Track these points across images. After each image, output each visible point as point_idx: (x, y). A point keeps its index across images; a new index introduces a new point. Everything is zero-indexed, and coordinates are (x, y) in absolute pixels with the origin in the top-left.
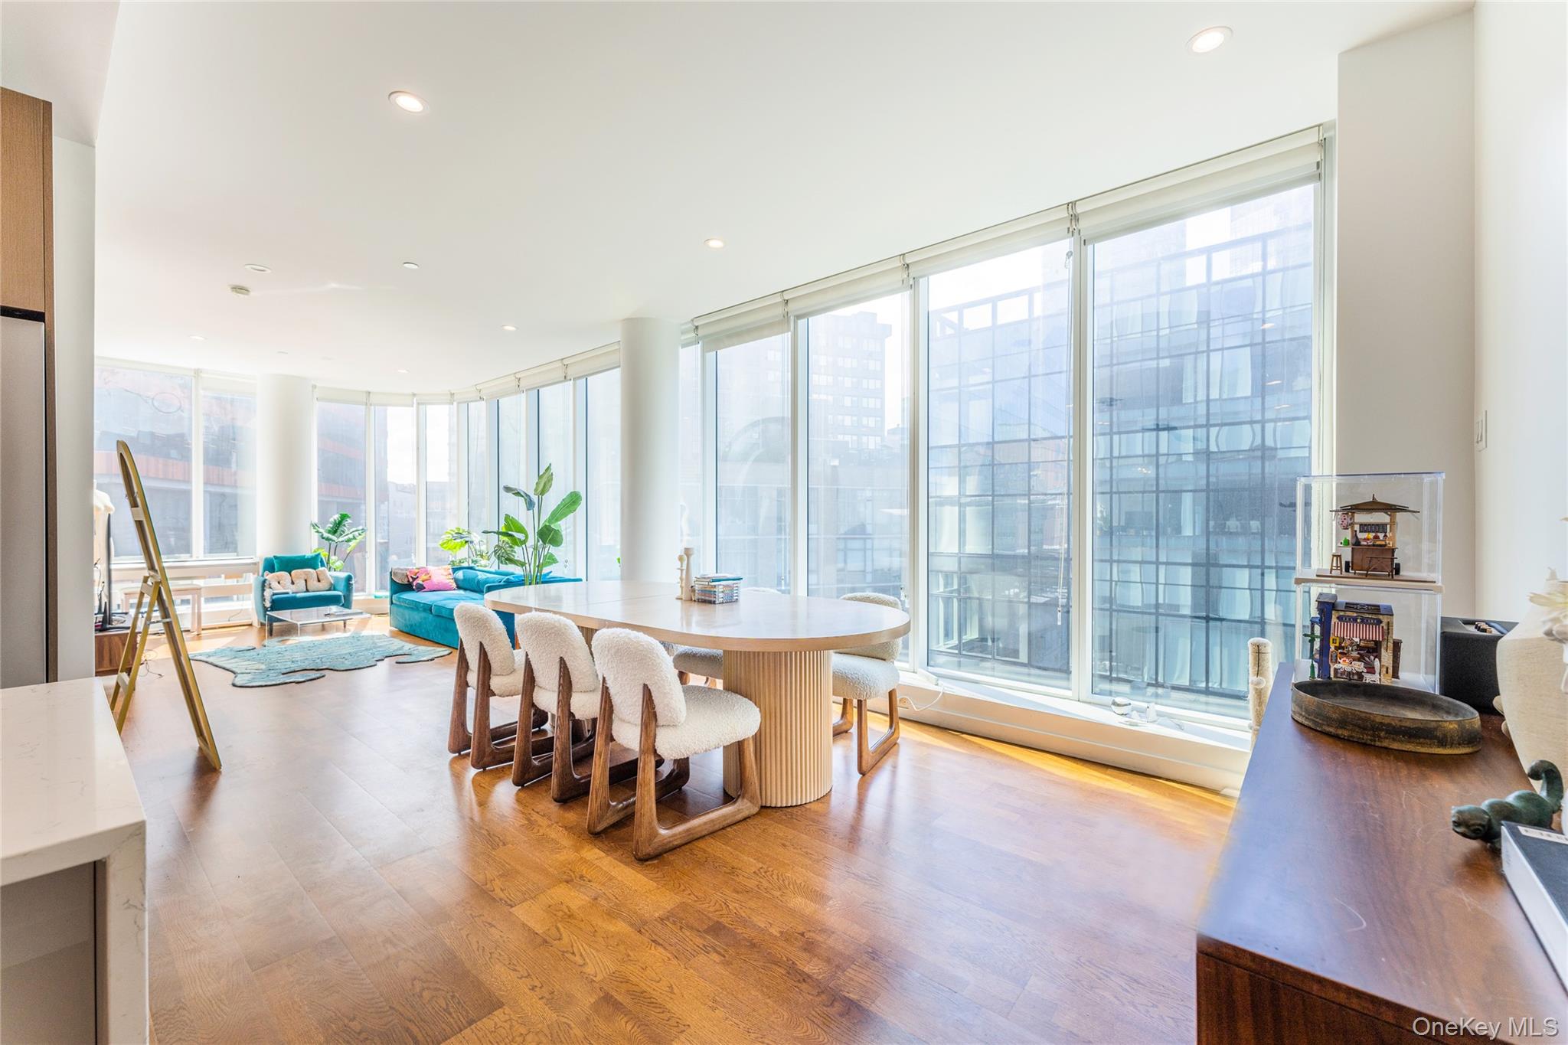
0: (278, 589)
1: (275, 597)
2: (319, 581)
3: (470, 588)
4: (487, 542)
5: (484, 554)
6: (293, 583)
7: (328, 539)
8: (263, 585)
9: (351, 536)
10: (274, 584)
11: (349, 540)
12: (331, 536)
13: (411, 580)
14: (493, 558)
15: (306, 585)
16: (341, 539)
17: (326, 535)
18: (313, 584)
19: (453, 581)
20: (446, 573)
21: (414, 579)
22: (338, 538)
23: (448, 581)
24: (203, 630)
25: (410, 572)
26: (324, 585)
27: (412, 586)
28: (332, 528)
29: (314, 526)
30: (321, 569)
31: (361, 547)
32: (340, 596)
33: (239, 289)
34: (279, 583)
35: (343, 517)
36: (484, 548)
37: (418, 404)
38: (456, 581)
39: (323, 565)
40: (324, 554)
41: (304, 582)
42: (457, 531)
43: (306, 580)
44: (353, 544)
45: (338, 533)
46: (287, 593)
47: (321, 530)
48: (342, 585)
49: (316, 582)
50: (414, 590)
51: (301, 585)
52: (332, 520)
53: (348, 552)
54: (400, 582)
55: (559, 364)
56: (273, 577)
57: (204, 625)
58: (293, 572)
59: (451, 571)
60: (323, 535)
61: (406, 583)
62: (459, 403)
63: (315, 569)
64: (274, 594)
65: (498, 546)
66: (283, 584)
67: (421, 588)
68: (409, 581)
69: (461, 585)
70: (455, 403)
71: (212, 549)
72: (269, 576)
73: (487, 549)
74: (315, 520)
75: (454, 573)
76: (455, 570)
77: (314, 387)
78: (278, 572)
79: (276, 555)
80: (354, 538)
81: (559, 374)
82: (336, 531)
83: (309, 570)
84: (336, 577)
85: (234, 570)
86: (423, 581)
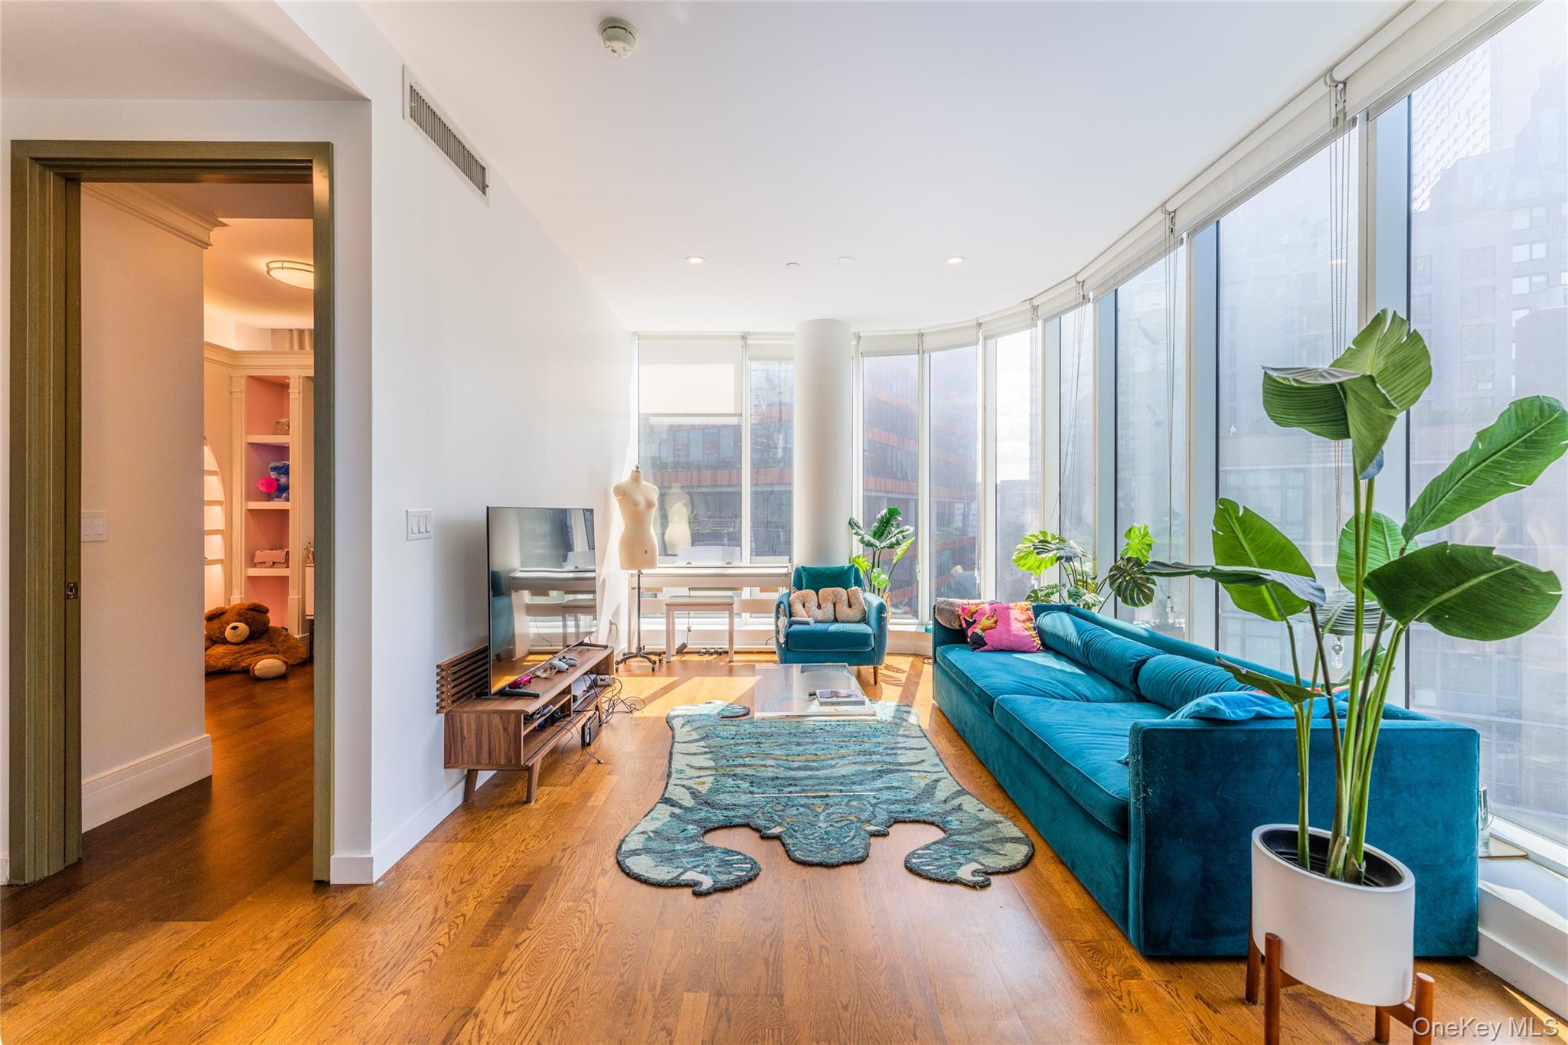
0: (800, 614)
1: (795, 627)
2: (850, 606)
3: (1068, 653)
4: (1094, 559)
5: (1089, 581)
6: (819, 607)
7: (869, 544)
8: (783, 608)
9: (894, 540)
10: (798, 608)
11: (891, 546)
12: (873, 540)
13: (964, 626)
14: (1107, 589)
15: (835, 611)
16: (883, 545)
17: (868, 538)
18: (844, 611)
19: (1033, 633)
20: (1023, 617)
21: (970, 624)
22: (881, 542)
23: (1027, 633)
24: (736, 653)
25: (963, 609)
26: (854, 613)
27: (966, 637)
28: (879, 528)
29: (852, 524)
30: (854, 588)
31: (912, 551)
32: (869, 635)
34: (804, 605)
35: (892, 514)
36: (1088, 567)
37: (986, 339)
38: (1041, 632)
39: (858, 582)
40: (863, 565)
41: (832, 606)
42: (1042, 538)
43: (834, 604)
44: (900, 551)
45: (883, 536)
46: (807, 623)
47: (862, 530)
48: (873, 618)
49: (845, 608)
50: (967, 643)
51: (828, 609)
52: (879, 516)
53: (894, 562)
54: (948, 626)
56: (797, 598)
57: (736, 647)
58: (820, 592)
59: (1031, 613)
60: (863, 538)
61: (958, 628)
62: (1045, 321)
63: (847, 589)
64: (794, 623)
65: (1116, 568)
67: (978, 644)
68: (961, 626)
69: (1050, 642)
70: (1040, 323)
71: (757, 552)
72: (796, 595)
73: (1094, 568)
74: (856, 515)
75: (1036, 617)
76: (1039, 610)
78: (804, 591)
79: (807, 566)
80: (898, 543)
81: (1324, 117)
82: (882, 534)
83: (840, 589)
84: (869, 604)
85: (766, 582)
86: (984, 630)
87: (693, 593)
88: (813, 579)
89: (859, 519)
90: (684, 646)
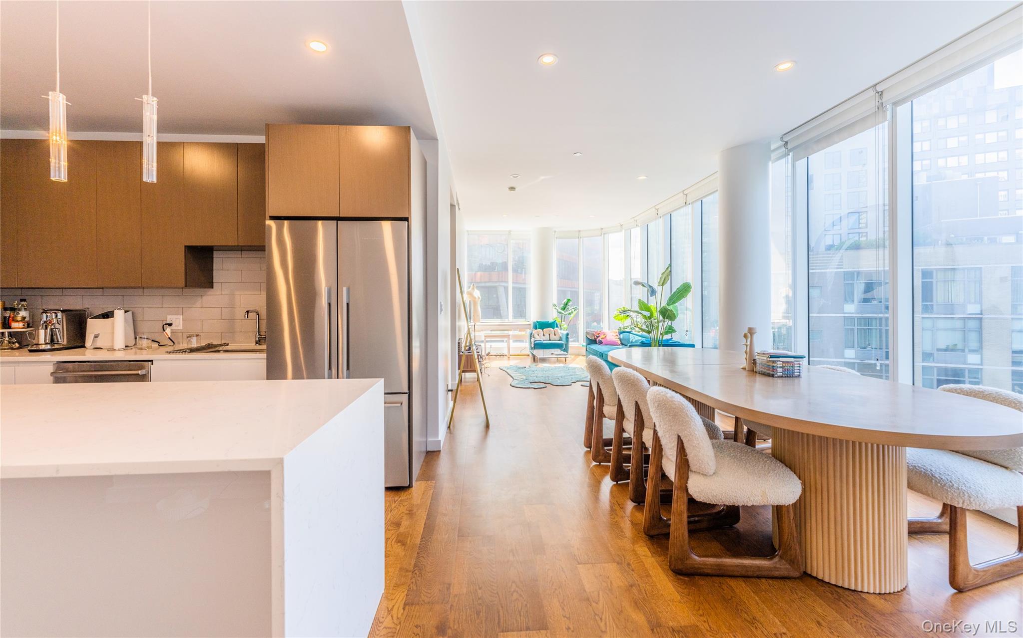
0: (538, 338)
1: (536, 342)
2: (555, 335)
3: (628, 345)
6: (544, 335)
7: (560, 313)
8: (531, 335)
9: (571, 311)
10: (536, 336)
11: (570, 314)
12: (562, 312)
13: (596, 338)
16: (566, 313)
17: (560, 310)
18: (552, 336)
19: (618, 340)
20: (615, 335)
21: (598, 337)
22: (565, 312)
23: (616, 340)
25: (596, 333)
26: (557, 337)
27: (596, 341)
28: (563, 307)
29: (555, 305)
30: (556, 329)
31: (577, 316)
32: (563, 344)
33: (512, 188)
34: (538, 335)
35: (568, 301)
37: (604, 234)
38: (620, 340)
39: (557, 327)
40: (558, 321)
41: (549, 336)
42: (623, 309)
43: (549, 334)
44: (572, 315)
45: (566, 310)
46: (541, 341)
47: (557, 308)
48: (564, 339)
50: (597, 343)
51: (547, 337)
52: (563, 302)
53: (570, 320)
54: (591, 339)
55: (682, 194)
57: (511, 354)
58: (544, 330)
59: (618, 334)
60: (558, 311)
61: (594, 339)
62: (625, 230)
63: (553, 328)
64: (536, 341)
66: (541, 336)
67: (601, 343)
69: (622, 343)
70: (623, 231)
71: (515, 317)
72: (535, 332)
74: (555, 302)
75: (619, 335)
76: (621, 333)
77: (555, 232)
78: (538, 330)
79: (538, 321)
80: (572, 313)
81: (682, 202)
82: (565, 309)
83: (551, 329)
84: (562, 334)
85: (522, 328)
86: (602, 339)
87: (492, 332)
88: (542, 325)
89: (556, 304)
90: (489, 353)
